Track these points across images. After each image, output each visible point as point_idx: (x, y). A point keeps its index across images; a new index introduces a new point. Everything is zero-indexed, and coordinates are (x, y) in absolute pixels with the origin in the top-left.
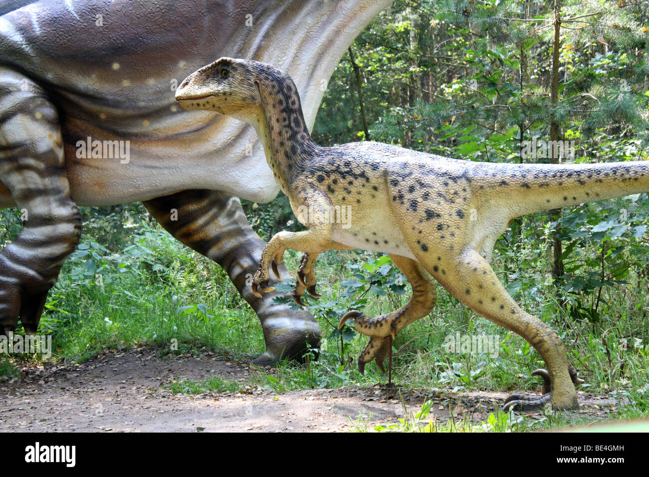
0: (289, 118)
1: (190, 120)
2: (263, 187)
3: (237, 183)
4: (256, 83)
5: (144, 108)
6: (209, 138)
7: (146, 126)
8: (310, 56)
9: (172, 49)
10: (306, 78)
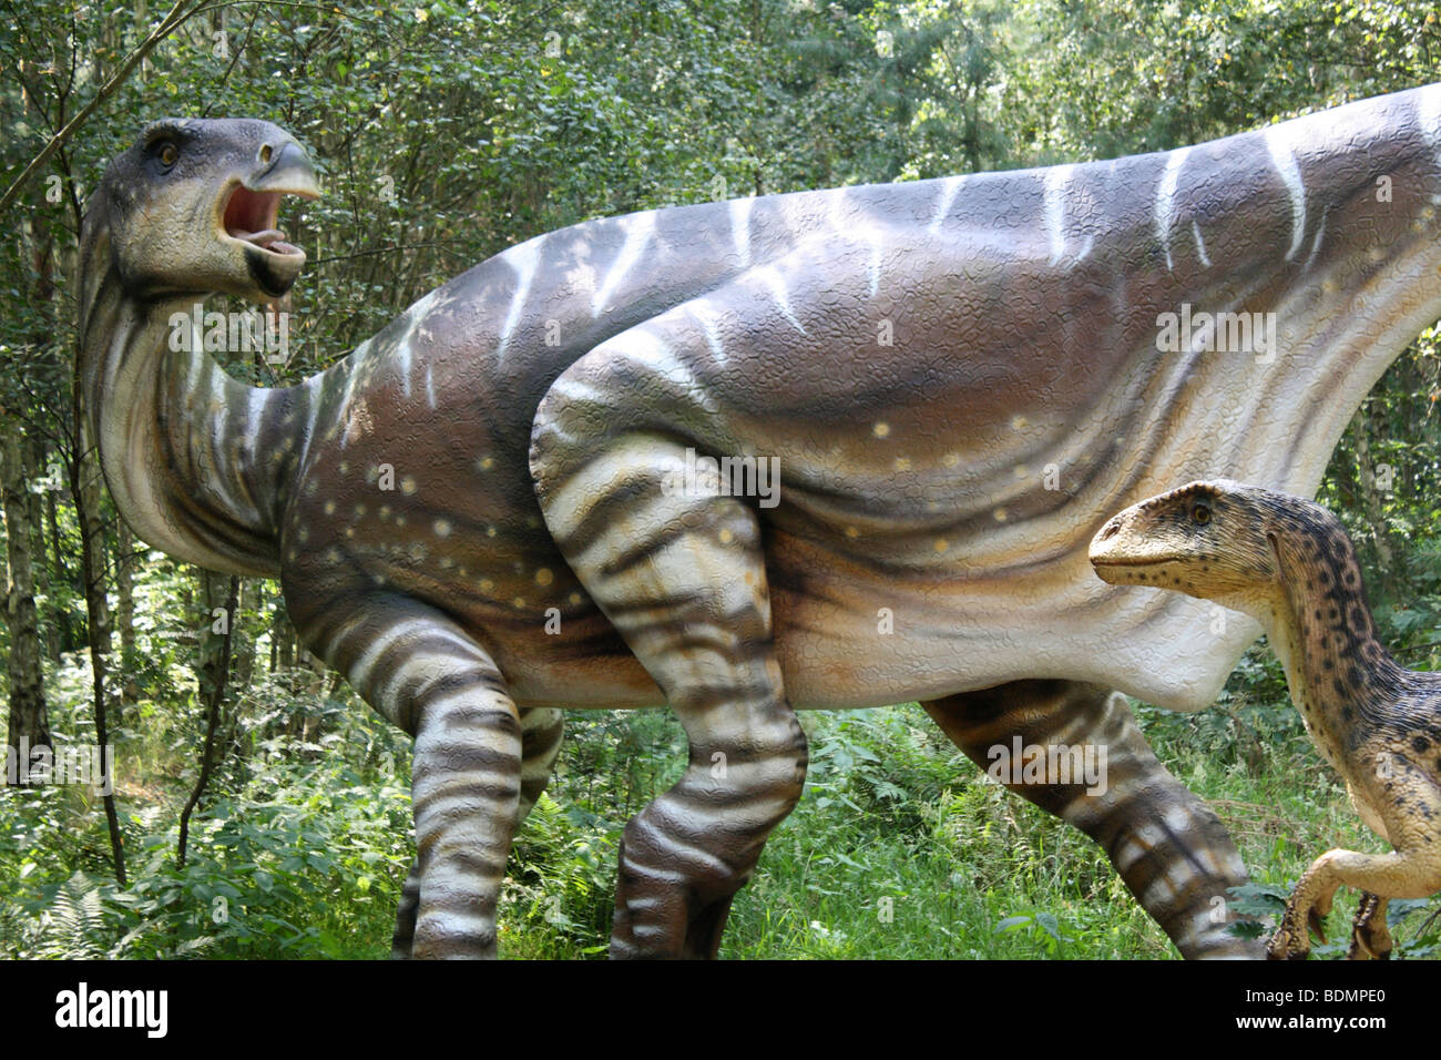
0: (1343, 610)
1: (1034, 539)
2: (1193, 679)
3: (1134, 670)
4: (1270, 536)
5: (939, 514)
6: (1076, 575)
7: (943, 552)
8: (1294, 406)
9: (997, 392)
10: (1283, 451)
